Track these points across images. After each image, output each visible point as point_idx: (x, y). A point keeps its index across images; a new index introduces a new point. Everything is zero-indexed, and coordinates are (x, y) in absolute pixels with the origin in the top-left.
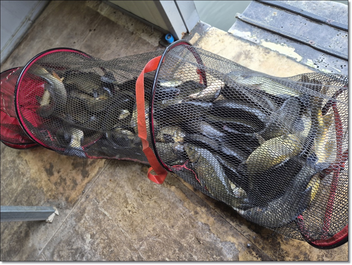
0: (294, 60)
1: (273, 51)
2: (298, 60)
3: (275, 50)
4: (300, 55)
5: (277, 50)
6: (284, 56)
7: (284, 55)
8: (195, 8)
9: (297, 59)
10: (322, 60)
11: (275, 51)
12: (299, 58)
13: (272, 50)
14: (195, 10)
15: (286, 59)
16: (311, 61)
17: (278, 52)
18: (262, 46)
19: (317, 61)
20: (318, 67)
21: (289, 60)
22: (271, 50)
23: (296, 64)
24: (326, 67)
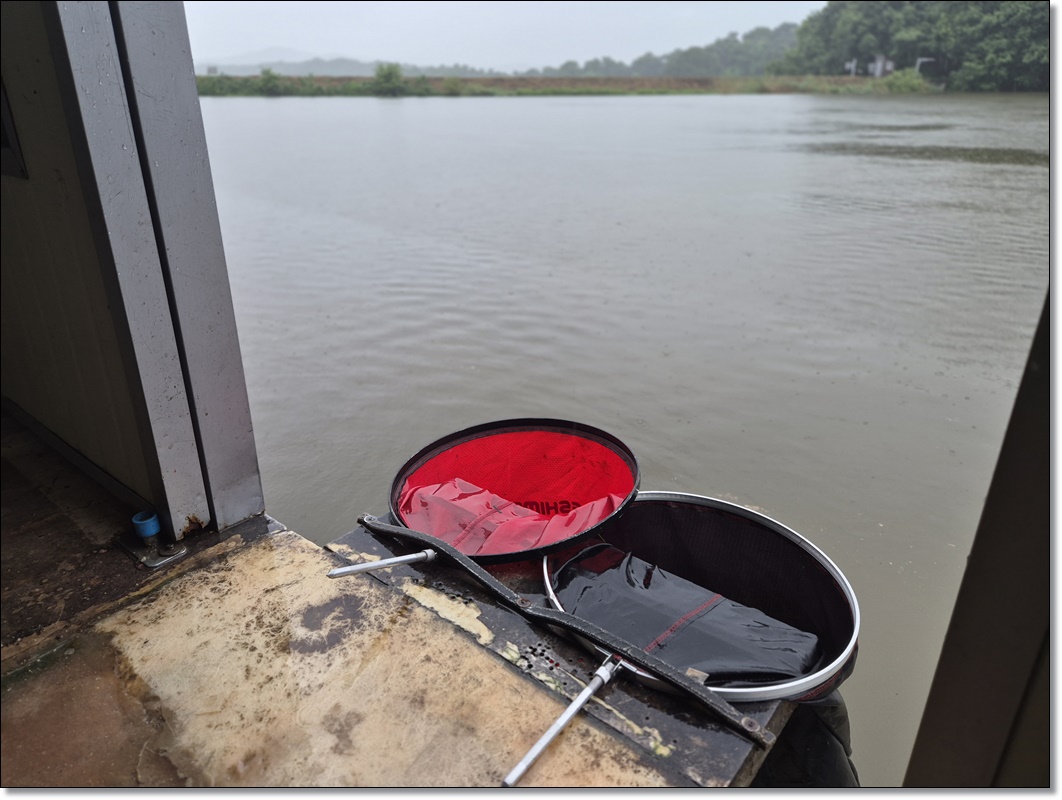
0: (473, 638)
1: (425, 607)
2: (482, 641)
3: (429, 606)
4: (489, 628)
5: (436, 609)
6: (450, 625)
7: (450, 622)
8: (258, 470)
9: (480, 637)
10: (544, 651)
11: (432, 610)
12: (486, 636)
13: (423, 604)
14: (256, 477)
15: (451, 633)
16: (515, 648)
17: (436, 613)
18: (399, 592)
19: (530, 650)
20: (530, 666)
21: (459, 638)
22: (420, 605)
23: (475, 650)
24: (551, 668)
